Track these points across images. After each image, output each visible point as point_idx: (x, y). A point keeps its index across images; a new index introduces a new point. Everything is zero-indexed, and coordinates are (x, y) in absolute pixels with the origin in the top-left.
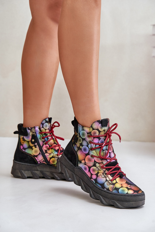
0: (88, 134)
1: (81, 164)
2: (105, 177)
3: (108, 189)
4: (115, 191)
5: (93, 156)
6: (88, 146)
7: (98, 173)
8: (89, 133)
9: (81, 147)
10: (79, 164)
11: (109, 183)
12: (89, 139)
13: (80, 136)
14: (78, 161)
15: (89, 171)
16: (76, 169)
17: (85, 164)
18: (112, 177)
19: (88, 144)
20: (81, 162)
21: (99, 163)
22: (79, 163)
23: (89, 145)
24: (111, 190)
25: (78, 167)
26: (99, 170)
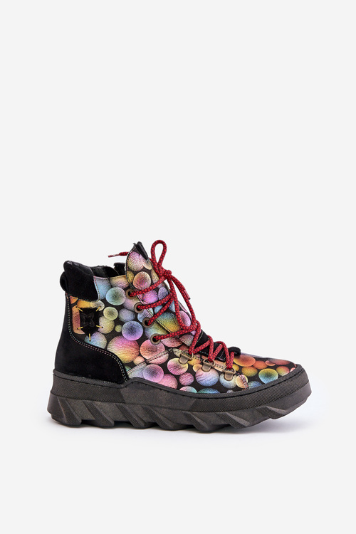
0: (128, 291)
1: (136, 368)
2: (212, 368)
3: (236, 388)
4: (253, 385)
5: (156, 339)
6: (136, 319)
7: (190, 367)
8: (129, 287)
9: (118, 329)
10: (129, 373)
11: (229, 374)
12: (132, 303)
13: (107, 304)
14: (124, 365)
15: (167, 372)
16: (127, 389)
17: (148, 364)
18: (224, 362)
19: (136, 314)
20: (132, 365)
21: (178, 348)
22: (127, 369)
23: (139, 316)
24: (245, 387)
25: (129, 382)
26: (189, 360)
